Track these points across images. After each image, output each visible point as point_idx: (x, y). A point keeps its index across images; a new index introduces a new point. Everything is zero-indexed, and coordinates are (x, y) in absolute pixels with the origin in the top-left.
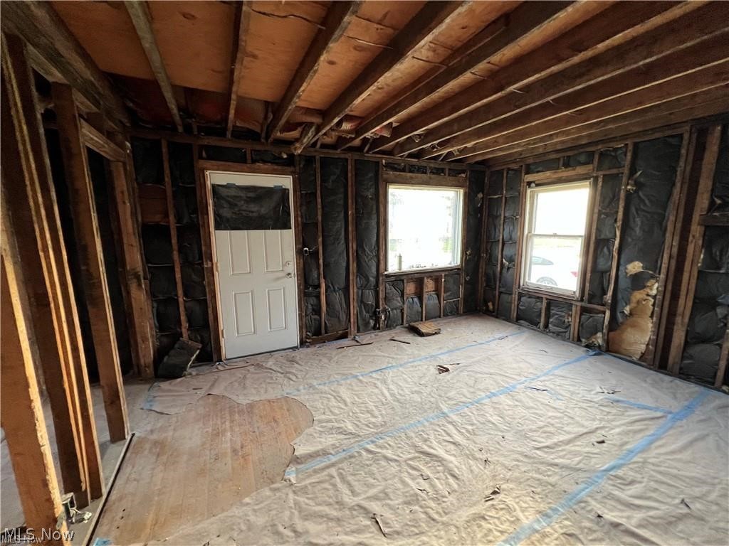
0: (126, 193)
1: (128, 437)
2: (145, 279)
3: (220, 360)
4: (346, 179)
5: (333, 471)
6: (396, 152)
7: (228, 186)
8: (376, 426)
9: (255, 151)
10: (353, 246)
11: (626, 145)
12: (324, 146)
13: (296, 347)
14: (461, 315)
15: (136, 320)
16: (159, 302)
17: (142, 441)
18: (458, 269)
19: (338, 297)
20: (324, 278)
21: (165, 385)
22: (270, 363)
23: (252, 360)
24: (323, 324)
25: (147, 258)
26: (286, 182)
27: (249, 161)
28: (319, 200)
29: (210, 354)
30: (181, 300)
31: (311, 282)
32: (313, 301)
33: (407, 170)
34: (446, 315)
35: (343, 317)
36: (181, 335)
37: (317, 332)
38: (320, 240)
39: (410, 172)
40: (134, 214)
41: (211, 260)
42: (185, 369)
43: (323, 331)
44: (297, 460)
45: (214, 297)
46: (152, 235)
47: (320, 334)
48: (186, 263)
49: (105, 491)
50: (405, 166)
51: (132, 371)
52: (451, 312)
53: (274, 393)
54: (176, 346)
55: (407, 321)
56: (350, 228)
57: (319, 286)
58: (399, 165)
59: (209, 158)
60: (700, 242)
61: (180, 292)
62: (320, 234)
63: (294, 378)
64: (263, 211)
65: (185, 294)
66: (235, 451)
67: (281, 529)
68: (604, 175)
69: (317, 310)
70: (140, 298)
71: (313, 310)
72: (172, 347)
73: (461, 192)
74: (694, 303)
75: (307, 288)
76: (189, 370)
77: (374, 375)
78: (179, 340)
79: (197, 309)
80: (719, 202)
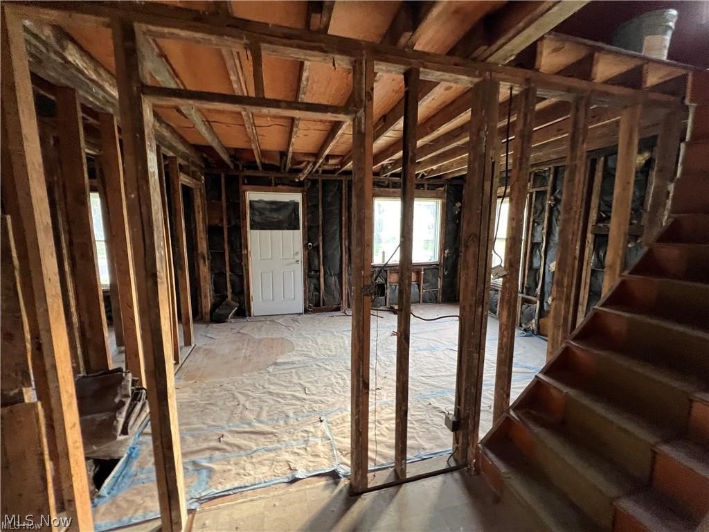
0: (200, 208)
1: (193, 345)
2: (208, 259)
3: (250, 316)
4: (341, 193)
5: (293, 371)
6: (381, 173)
7: (260, 202)
8: (329, 356)
9: (278, 178)
10: (345, 243)
11: (550, 168)
12: (325, 172)
13: (302, 314)
14: (439, 303)
15: (202, 284)
16: (216, 274)
17: (199, 348)
18: (437, 265)
19: (333, 280)
20: (323, 265)
21: (215, 325)
22: (280, 321)
23: (270, 318)
24: (321, 299)
25: (210, 247)
26: (297, 197)
27: (273, 185)
28: (321, 210)
29: (243, 312)
30: (228, 274)
31: (313, 268)
32: (314, 281)
33: (390, 186)
34: (425, 302)
35: (337, 295)
36: (227, 297)
37: (317, 304)
38: (321, 238)
39: (394, 187)
40: (204, 218)
41: (247, 249)
42: (227, 318)
43: (321, 304)
44: (276, 364)
45: (248, 273)
46: (213, 232)
47: (319, 306)
48: (232, 251)
49: (180, 362)
50: (389, 183)
51: (198, 316)
52: (430, 300)
53: (276, 335)
54: (224, 303)
55: (389, 303)
56: (343, 230)
57: (319, 271)
58: (384, 182)
59: (249, 184)
60: (592, 246)
61: (228, 269)
62: (321, 233)
63: (292, 329)
64: (281, 217)
65: (231, 270)
66: (245, 357)
67: (257, 385)
68: (537, 192)
69: (317, 289)
70: (204, 270)
71: (315, 288)
72: (221, 304)
73: (440, 202)
74: (590, 296)
75: (311, 271)
76: (229, 320)
77: (345, 333)
78: (225, 299)
79: (237, 280)
80: (604, 215)
